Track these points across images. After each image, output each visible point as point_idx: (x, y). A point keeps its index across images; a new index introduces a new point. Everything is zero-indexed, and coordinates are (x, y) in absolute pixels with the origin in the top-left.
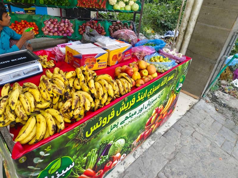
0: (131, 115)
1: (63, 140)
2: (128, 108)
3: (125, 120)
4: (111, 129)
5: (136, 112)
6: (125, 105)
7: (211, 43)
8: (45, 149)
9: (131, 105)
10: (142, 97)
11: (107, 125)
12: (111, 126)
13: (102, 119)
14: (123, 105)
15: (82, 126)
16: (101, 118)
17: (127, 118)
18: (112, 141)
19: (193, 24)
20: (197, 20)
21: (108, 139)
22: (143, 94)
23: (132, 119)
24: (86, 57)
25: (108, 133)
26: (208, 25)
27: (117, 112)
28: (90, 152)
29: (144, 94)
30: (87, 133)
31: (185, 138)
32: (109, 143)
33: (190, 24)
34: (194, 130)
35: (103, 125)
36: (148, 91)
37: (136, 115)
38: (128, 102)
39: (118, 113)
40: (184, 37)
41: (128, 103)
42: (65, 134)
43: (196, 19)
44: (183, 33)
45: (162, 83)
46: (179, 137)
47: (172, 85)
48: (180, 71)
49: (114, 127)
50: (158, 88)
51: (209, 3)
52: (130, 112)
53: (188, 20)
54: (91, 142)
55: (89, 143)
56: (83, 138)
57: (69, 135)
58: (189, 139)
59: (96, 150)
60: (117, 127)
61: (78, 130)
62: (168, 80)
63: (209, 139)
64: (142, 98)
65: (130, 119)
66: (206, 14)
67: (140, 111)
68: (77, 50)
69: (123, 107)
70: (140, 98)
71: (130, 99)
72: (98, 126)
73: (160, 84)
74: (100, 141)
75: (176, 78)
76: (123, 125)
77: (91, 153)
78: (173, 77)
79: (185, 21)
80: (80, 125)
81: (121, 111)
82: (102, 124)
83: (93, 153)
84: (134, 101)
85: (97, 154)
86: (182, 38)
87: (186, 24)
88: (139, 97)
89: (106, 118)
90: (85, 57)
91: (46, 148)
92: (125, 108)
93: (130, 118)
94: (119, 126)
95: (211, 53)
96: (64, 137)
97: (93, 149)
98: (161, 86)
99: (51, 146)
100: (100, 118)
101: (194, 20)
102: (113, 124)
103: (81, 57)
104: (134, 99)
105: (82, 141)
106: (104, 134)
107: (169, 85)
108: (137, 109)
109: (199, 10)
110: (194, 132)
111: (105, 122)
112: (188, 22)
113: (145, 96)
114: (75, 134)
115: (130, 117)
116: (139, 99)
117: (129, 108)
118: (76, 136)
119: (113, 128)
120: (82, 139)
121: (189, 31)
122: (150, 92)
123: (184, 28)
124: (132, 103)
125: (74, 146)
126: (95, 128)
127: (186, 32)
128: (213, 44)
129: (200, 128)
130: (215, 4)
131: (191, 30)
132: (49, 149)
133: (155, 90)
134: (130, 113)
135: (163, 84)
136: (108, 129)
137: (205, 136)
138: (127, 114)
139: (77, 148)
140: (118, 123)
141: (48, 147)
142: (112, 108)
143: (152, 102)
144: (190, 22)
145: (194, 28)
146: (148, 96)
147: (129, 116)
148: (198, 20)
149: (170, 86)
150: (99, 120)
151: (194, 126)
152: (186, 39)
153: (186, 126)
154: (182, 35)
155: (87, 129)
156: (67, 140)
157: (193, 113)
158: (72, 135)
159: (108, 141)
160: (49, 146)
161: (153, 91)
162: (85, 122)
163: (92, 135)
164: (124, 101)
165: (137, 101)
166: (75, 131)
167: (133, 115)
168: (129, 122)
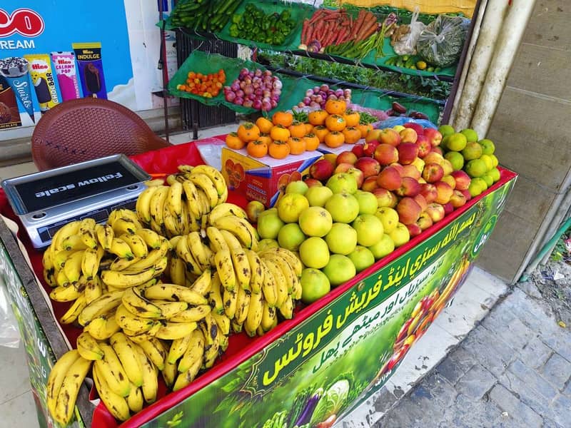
0: (367, 320)
1: (211, 396)
2: (362, 306)
3: (354, 333)
4: (323, 361)
5: (379, 313)
6: (357, 300)
8: (169, 422)
9: (371, 297)
10: (399, 276)
11: (313, 352)
12: (323, 354)
13: (303, 339)
14: (354, 300)
15: (257, 360)
16: (300, 336)
17: (358, 327)
18: (321, 389)
19: (494, 90)
20: (506, 79)
21: (311, 385)
22: (400, 271)
23: (369, 329)
25: (314, 372)
27: (339, 317)
28: (269, 420)
29: (403, 269)
30: (266, 374)
32: (313, 395)
35: (305, 354)
36: (413, 262)
37: (379, 320)
38: (363, 293)
39: (341, 322)
41: (364, 295)
42: (215, 383)
43: (504, 76)
45: (446, 238)
47: (466, 242)
48: (489, 207)
49: (330, 356)
50: (435, 251)
52: (366, 314)
54: (273, 395)
55: (269, 399)
56: (255, 387)
57: (224, 385)
59: (283, 414)
60: (335, 355)
61: (247, 371)
62: (459, 232)
64: (397, 279)
65: (363, 331)
66: (531, 64)
67: (388, 310)
69: (352, 305)
70: (393, 280)
71: (370, 285)
72: (292, 357)
73: (440, 243)
74: (294, 392)
75: (479, 225)
76: (347, 347)
77: (273, 422)
78: (471, 222)
79: (473, 82)
80: (253, 357)
81: (347, 314)
82: (303, 350)
83: (277, 421)
84: (377, 289)
85: (286, 424)
88: (391, 278)
89: (311, 336)
91: (171, 420)
92: (357, 306)
93: (364, 328)
94: (341, 351)
96: (213, 389)
97: (277, 413)
98: (442, 246)
99: (182, 412)
100: (298, 337)
102: (326, 349)
103: (269, 174)
104: (380, 283)
105: (254, 395)
106: (304, 373)
107: (460, 243)
108: (381, 308)
109: (513, 53)
111: (309, 346)
113: (405, 275)
114: (238, 379)
115: (364, 325)
116: (391, 283)
117: (365, 306)
118: (241, 384)
119: (327, 357)
120: (252, 391)
121: (485, 108)
122: (417, 263)
124: (373, 293)
125: (234, 408)
126: (285, 362)
127: (475, 109)
131: (490, 105)
132: (178, 420)
133: (428, 257)
134: (366, 317)
135: (446, 241)
136: (317, 359)
138: (359, 321)
139: (240, 411)
140: (338, 345)
141: (177, 417)
142: (328, 310)
143: (417, 285)
144: (487, 84)
145: (499, 102)
146: (412, 272)
147: (361, 325)
149: (462, 244)
150: (296, 340)
154: (464, 118)
155: (268, 366)
156: (219, 396)
158: (232, 382)
159: (311, 390)
160: (178, 413)
161: (424, 260)
162: (265, 349)
163: (276, 380)
164: (357, 290)
165: (386, 288)
166: (238, 373)
167: (370, 321)
168: (360, 337)
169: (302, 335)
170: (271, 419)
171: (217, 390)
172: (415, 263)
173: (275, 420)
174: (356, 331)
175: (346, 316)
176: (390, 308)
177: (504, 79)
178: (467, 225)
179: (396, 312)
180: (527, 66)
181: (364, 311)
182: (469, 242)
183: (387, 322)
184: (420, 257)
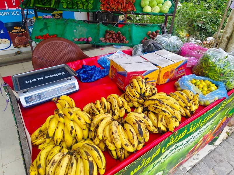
0: (176, 147)
2: (175, 142)
3: (169, 153)
4: (153, 167)
5: (182, 144)
9: (180, 137)
10: (195, 127)
11: (149, 164)
12: (154, 164)
13: (145, 161)
14: (172, 140)
17: (172, 150)
22: (196, 124)
23: (176, 150)
24: (132, 75)
25: (149, 172)
27: (164, 148)
29: (198, 124)
35: (145, 166)
36: (203, 120)
37: (182, 146)
38: (177, 136)
39: (164, 150)
41: (177, 137)
50: (214, 114)
52: (176, 145)
62: (226, 104)
64: (194, 129)
68: (122, 66)
70: (192, 129)
71: (181, 132)
72: (139, 169)
73: (217, 110)
76: (165, 159)
78: (232, 100)
80: (119, 172)
82: (145, 164)
84: (183, 134)
89: (149, 158)
90: (130, 75)
92: (173, 142)
94: (162, 161)
98: (217, 112)
100: (143, 160)
102: (155, 162)
103: (126, 75)
104: (186, 131)
106: (144, 173)
108: (184, 142)
116: (191, 131)
119: (156, 165)
122: (204, 121)
124: (181, 135)
133: (210, 117)
135: (220, 109)
138: (173, 148)
140: (161, 159)
142: (159, 146)
143: (203, 130)
146: (201, 125)
149: (226, 110)
161: (208, 119)
162: (125, 168)
164: (174, 135)
165: (188, 133)
167: (178, 147)
168: (172, 154)
169: (145, 159)
174: (171, 152)
175: (167, 147)
176: (188, 141)
178: (230, 101)
179: (191, 142)
181: (175, 143)
182: (229, 109)
183: (186, 147)
184: (206, 118)
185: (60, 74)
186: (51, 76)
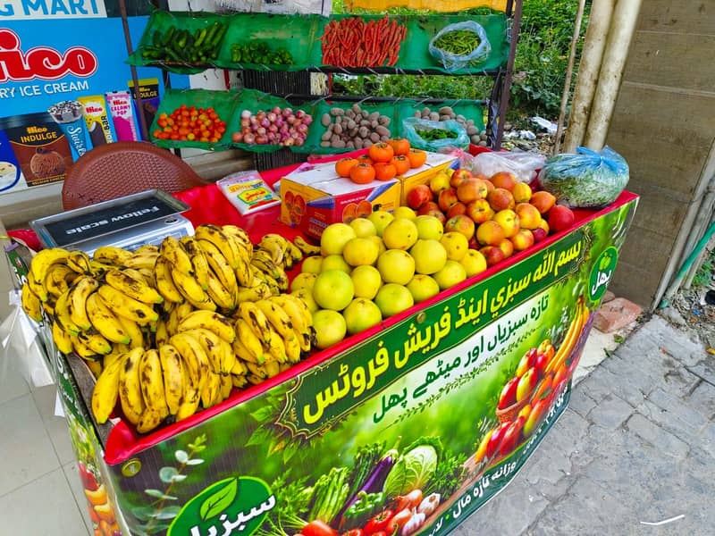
0: (444, 368)
1: (236, 422)
2: (429, 345)
3: (428, 382)
4: (385, 409)
5: (458, 359)
6: (419, 335)
7: (671, 140)
8: (190, 445)
9: (439, 335)
10: (474, 312)
11: (368, 394)
12: (384, 398)
13: (350, 372)
14: (414, 335)
15: (290, 387)
16: (344, 369)
17: (432, 377)
18: (394, 451)
19: (610, 88)
20: (622, 74)
21: (378, 442)
22: (475, 304)
23: (451, 380)
25: (375, 421)
26: (657, 87)
27: (397, 354)
28: (324, 476)
29: (480, 303)
30: (307, 408)
31: (602, 434)
32: (385, 457)
33: (601, 90)
34: (631, 411)
35: (357, 394)
36: (492, 295)
37: (463, 370)
38: (427, 327)
39: (401, 360)
40: (586, 129)
41: (428, 330)
42: (241, 405)
43: (620, 71)
44: (583, 116)
45: (539, 270)
46: (583, 433)
47: (577, 280)
48: (598, 234)
49: (394, 404)
50: (524, 285)
51: (656, 22)
52: (440, 358)
53: (595, 78)
54: (323, 440)
55: (318, 445)
56: (295, 423)
57: (254, 410)
58: (616, 437)
59: (344, 472)
60: (404, 406)
61: (280, 399)
62: (560, 263)
63: (682, 437)
64: (473, 315)
65: (441, 382)
66: (648, 53)
67: (472, 358)
69: (413, 340)
70: (467, 314)
71: (435, 317)
72: (339, 394)
73: (530, 275)
74: (354, 444)
75: (588, 258)
76: (422, 399)
77: (329, 479)
78: (576, 254)
79: (585, 82)
80: (285, 383)
81: (408, 352)
82: (353, 389)
83: (335, 479)
84: (446, 325)
85: (347, 485)
86: (582, 132)
87: (592, 89)
88: (462, 312)
89: (360, 370)
91: (193, 443)
92: (421, 344)
93: (442, 377)
94: (412, 402)
95: (675, 170)
96: (239, 412)
97: (334, 469)
98: (535, 280)
99: (204, 436)
100: (342, 368)
101: (612, 77)
102: (388, 392)
104: (448, 316)
105: (295, 434)
106: (361, 420)
107: (567, 280)
108: (462, 350)
109: (628, 44)
110: (631, 416)
111: (361, 384)
112: (596, 82)
113: (484, 312)
114: (270, 407)
115: (441, 373)
116: (465, 320)
117: (434, 345)
118: (276, 415)
119: (391, 405)
120: (291, 426)
121: (601, 109)
122: (500, 299)
123: (585, 103)
124: (441, 329)
125: (273, 448)
126: (331, 399)
127: (590, 112)
128: (678, 141)
129: (650, 405)
130: (674, 21)
131: (606, 105)
132: (201, 444)
133: (516, 291)
134: (440, 363)
135: (539, 274)
136: (375, 405)
137: (669, 430)
138: (431, 366)
139: (282, 455)
140: (405, 391)
141: (198, 440)
142: (378, 341)
143: (511, 331)
144: (601, 82)
145: (616, 101)
146: (493, 309)
147: (437, 373)
148: (625, 75)
149: (570, 281)
150: (340, 372)
151: (631, 399)
152: (592, 135)
153: (607, 398)
154: (579, 124)
155: (306, 397)
156: (249, 427)
157: (627, 357)
158: (263, 409)
159: (380, 448)
160: (200, 435)
161: (509, 295)
162: (298, 376)
163: (322, 419)
164: (415, 321)
165: (458, 324)
166: (269, 399)
167: (449, 369)
168: (440, 391)
169: (346, 366)
170: (327, 475)
171: (243, 415)
172: (496, 297)
173: (332, 477)
174: (431, 381)
175: (407, 354)
176: (476, 355)
177: (620, 75)
178: (569, 259)
180: (645, 56)
181: (433, 353)
182: (580, 281)
184: (503, 290)
185: (148, 210)
186: (125, 216)
